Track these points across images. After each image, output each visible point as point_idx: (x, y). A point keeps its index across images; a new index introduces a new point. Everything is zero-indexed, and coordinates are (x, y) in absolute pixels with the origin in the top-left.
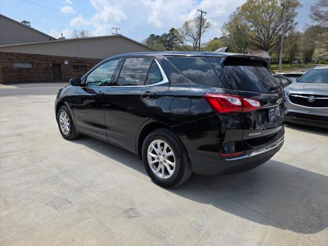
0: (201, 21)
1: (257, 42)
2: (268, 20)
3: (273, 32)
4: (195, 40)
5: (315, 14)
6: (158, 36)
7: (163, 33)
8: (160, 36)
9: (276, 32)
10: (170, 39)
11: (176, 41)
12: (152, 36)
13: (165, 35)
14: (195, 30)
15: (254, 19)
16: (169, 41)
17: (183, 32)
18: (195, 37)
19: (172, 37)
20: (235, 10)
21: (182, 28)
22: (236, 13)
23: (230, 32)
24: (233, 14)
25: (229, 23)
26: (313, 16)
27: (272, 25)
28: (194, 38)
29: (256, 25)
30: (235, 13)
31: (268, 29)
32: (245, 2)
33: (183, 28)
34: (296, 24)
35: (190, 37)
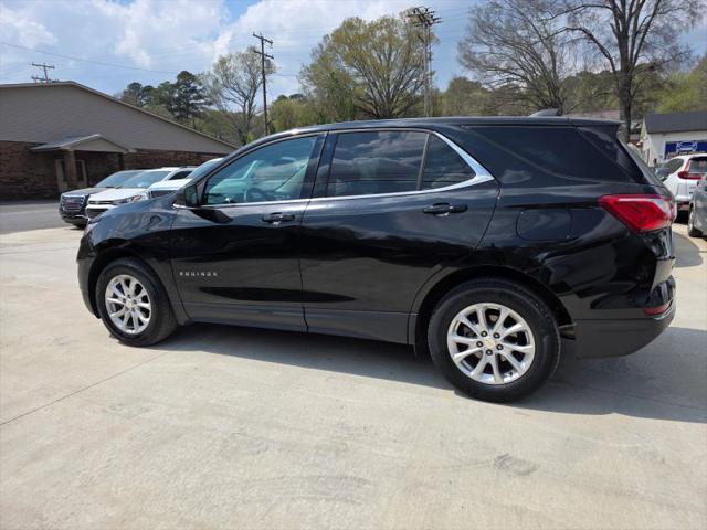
0: (263, 59)
1: (369, 106)
2: (384, 64)
3: (396, 88)
4: (247, 99)
5: (465, 57)
6: (149, 89)
7: (163, 82)
8: (155, 87)
9: (401, 87)
10: (180, 95)
11: (196, 98)
12: (135, 86)
13: (166, 86)
14: (244, 78)
15: (359, 61)
16: (178, 101)
17: (216, 81)
18: (246, 92)
19: (186, 91)
20: (321, 40)
21: (212, 72)
22: (325, 48)
23: (315, 84)
24: (319, 49)
25: (312, 66)
26: (464, 60)
27: (394, 75)
28: (243, 95)
29: (364, 72)
30: (321, 46)
31: (386, 81)
32: (338, 27)
33: (216, 71)
34: (432, 74)
35: (233, 92)
